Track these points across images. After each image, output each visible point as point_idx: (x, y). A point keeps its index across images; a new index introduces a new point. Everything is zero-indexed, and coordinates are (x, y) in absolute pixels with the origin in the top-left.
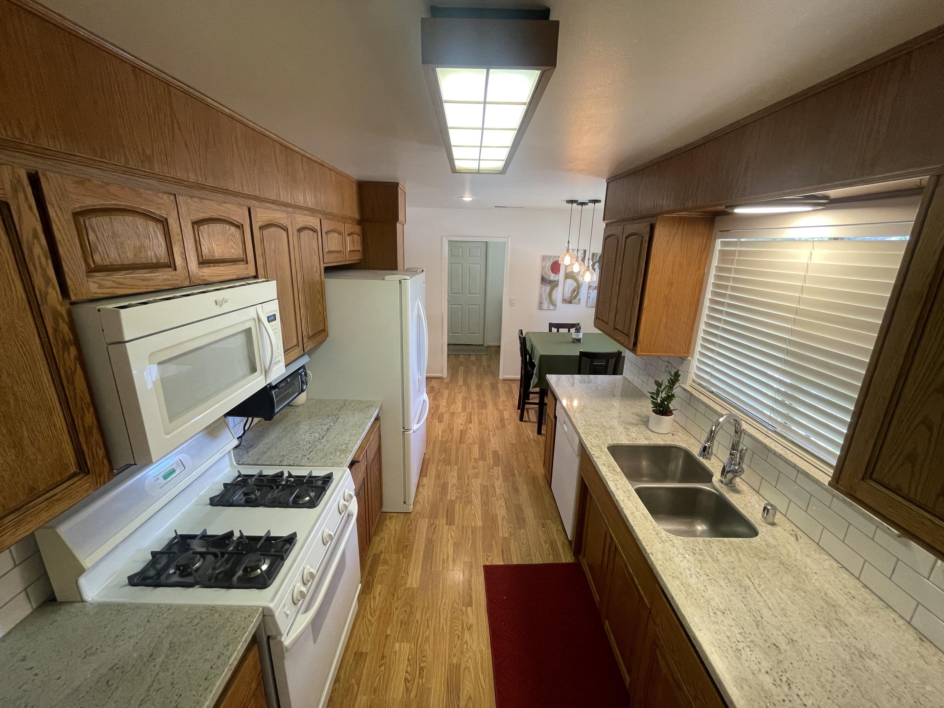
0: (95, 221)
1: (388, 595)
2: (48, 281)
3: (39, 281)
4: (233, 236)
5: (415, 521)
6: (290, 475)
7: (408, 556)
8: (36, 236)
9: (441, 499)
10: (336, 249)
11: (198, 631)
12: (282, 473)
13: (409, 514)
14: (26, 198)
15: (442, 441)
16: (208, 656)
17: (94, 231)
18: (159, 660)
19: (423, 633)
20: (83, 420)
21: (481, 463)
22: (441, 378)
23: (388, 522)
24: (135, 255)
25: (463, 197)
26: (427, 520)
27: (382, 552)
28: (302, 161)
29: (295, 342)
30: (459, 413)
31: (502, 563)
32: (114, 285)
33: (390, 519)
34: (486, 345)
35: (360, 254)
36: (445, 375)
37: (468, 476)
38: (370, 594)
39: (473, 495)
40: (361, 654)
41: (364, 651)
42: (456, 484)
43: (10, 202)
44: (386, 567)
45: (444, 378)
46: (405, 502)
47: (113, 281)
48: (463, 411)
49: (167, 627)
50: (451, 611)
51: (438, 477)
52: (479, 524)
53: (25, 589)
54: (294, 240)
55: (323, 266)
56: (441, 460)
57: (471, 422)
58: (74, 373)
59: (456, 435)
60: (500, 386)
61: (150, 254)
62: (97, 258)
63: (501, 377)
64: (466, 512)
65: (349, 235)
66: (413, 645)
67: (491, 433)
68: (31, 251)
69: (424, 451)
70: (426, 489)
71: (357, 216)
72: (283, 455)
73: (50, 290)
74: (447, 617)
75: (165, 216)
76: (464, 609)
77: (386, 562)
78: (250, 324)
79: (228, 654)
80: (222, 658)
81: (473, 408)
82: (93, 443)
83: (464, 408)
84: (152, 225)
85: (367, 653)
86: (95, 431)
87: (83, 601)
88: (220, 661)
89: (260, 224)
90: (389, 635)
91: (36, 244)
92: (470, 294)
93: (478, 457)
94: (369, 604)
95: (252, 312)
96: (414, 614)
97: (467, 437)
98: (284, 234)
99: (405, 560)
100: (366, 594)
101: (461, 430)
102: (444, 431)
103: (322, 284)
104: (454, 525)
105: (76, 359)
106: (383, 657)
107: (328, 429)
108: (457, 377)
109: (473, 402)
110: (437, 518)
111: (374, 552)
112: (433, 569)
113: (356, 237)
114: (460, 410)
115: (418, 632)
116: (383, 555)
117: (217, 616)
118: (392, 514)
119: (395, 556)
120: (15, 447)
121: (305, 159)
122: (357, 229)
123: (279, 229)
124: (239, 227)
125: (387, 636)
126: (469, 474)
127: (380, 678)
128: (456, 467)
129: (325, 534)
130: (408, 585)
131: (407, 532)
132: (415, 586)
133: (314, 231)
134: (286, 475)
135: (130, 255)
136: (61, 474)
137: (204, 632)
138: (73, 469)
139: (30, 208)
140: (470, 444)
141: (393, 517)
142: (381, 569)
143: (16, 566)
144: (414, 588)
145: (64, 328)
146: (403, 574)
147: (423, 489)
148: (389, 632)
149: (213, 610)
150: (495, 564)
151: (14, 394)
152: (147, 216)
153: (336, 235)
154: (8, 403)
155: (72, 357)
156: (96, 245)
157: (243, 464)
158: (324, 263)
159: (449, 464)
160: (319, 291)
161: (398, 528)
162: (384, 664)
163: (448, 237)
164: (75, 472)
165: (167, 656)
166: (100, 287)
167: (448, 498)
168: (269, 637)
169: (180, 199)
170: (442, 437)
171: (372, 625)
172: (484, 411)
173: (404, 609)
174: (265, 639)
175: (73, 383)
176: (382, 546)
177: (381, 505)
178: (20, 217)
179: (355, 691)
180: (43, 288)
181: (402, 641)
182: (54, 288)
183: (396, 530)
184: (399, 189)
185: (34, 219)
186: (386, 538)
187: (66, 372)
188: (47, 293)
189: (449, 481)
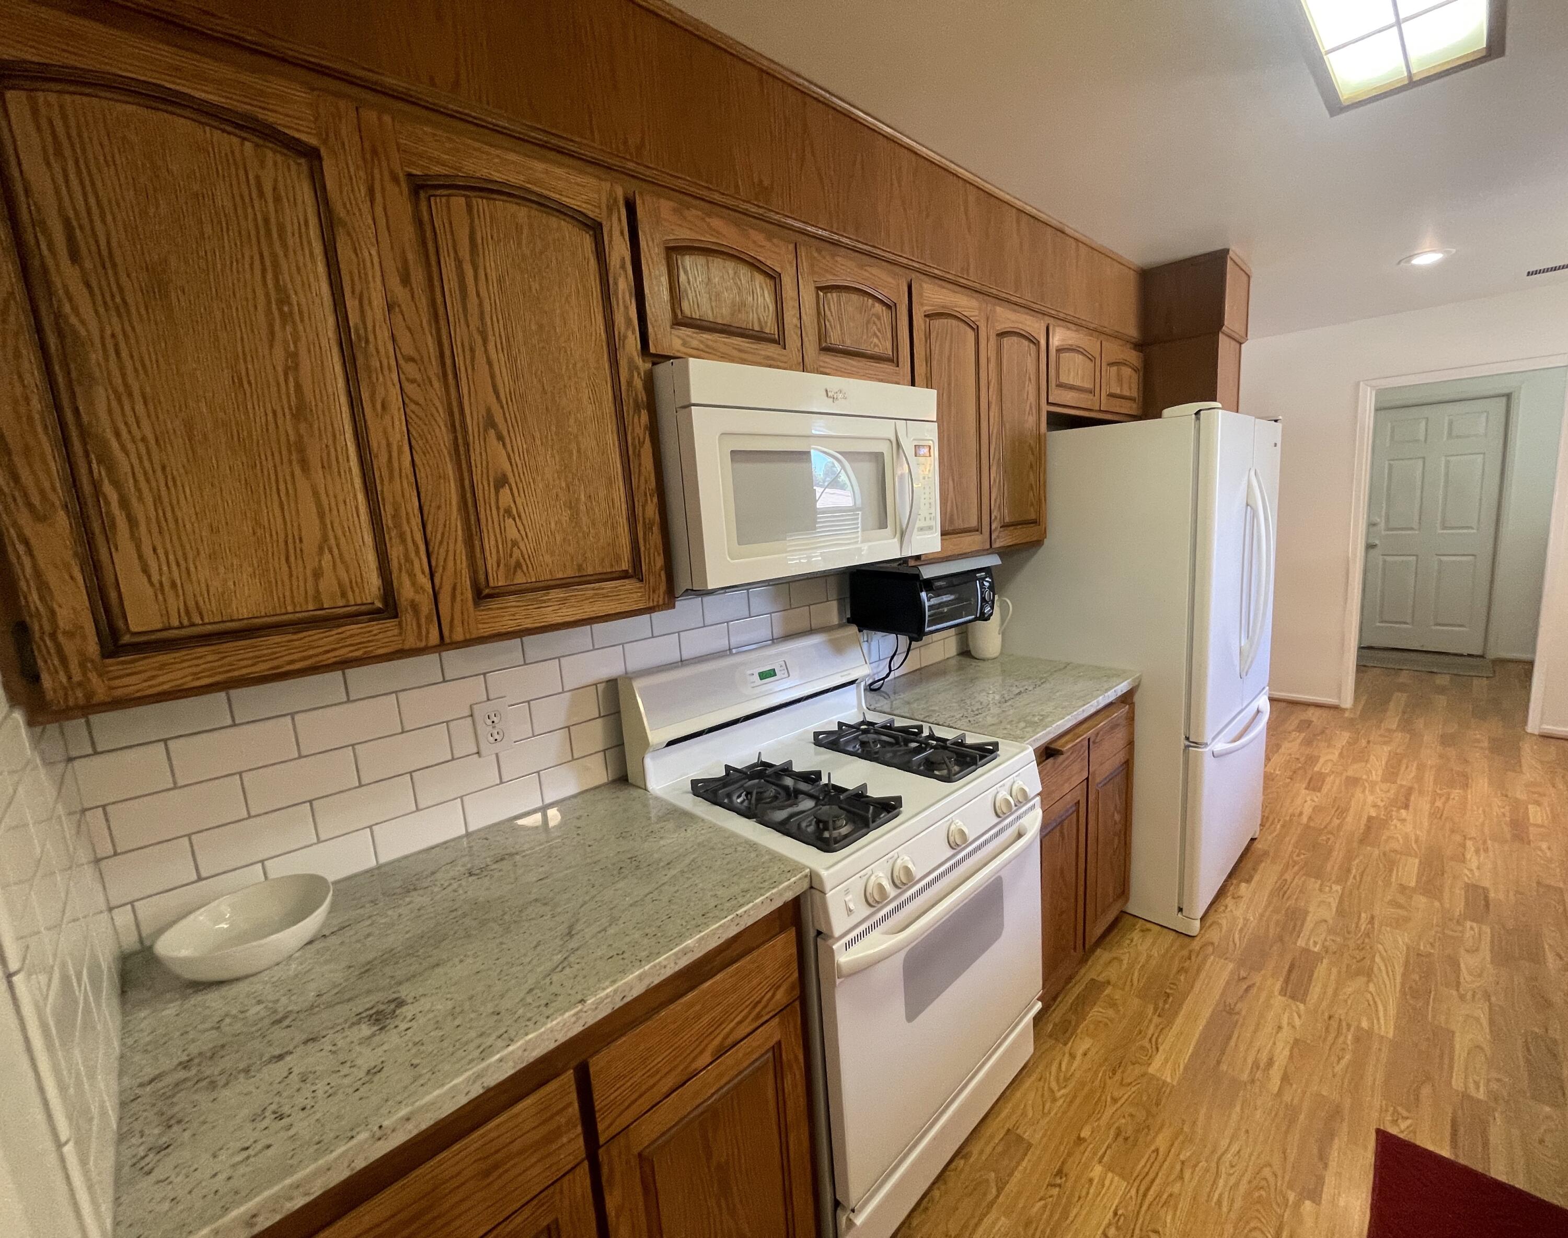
0: (688, 261)
1: (1101, 1065)
2: (629, 321)
3: (619, 319)
4: (879, 318)
5: (1200, 958)
6: (932, 736)
7: (1167, 1016)
8: (623, 267)
9: (1281, 939)
10: (1078, 383)
11: (725, 862)
12: (920, 728)
13: (1187, 940)
14: (620, 220)
15: (1307, 827)
16: (721, 892)
17: (686, 272)
18: (673, 872)
19: (1166, 1184)
20: (644, 510)
21: (1421, 901)
22: (1336, 708)
23: (1136, 935)
24: (733, 315)
25: (1411, 257)
26: (1231, 966)
27: (1109, 983)
28: (1018, 222)
29: (974, 523)
30: (1373, 784)
31: (1445, 1152)
32: (702, 347)
33: (1142, 931)
34: (1492, 657)
35: (1135, 406)
36: (1347, 701)
37: (1373, 918)
38: (1065, 1044)
39: (1378, 959)
40: (1020, 1139)
41: (1026, 1136)
42: (1331, 922)
43: (604, 223)
44: (1111, 1013)
45: (1344, 710)
46: (1180, 910)
47: (702, 342)
48: (1384, 780)
49: (699, 844)
50: (1250, 1182)
51: (1281, 890)
52: (1386, 1027)
53: (604, 751)
54: (988, 349)
55: (1045, 408)
56: (1295, 863)
57: (1406, 807)
58: (642, 444)
59: (1353, 823)
60: (1527, 749)
61: (753, 316)
62: (685, 305)
63: (1534, 725)
64: (1349, 990)
65: (1111, 364)
66: (1133, 1192)
67: (1469, 843)
68: (616, 284)
69: (1254, 831)
70: (1243, 905)
71: (1132, 331)
72: (934, 711)
73: (630, 333)
74: (1237, 1184)
75: (778, 270)
76: (1292, 1197)
77: (1113, 1004)
78: (883, 448)
79: (741, 901)
80: (733, 902)
81: (1419, 779)
82: (652, 543)
83: (1391, 774)
84: (759, 278)
85: (1030, 1146)
86: (656, 529)
87: (646, 789)
88: (728, 904)
89: (928, 308)
90: (1084, 1140)
91: (623, 275)
92: (1444, 528)
93: (1413, 884)
94: (1057, 1062)
95: (886, 430)
96: (1152, 1133)
97: (1387, 834)
98: (971, 335)
99: (1156, 1019)
100: (1056, 1039)
101: (1370, 819)
102: (1317, 809)
103: (1040, 440)
104: (1303, 1001)
105: (646, 427)
106: (1060, 1173)
107: (1020, 693)
108: (1385, 711)
109: (1421, 768)
110: (1260, 970)
111: (1092, 975)
112: (1224, 1067)
113: (1127, 372)
114: (1377, 775)
115: (1151, 1176)
116: (1110, 988)
117: (753, 855)
118: (1149, 925)
119: (1136, 1001)
120: (571, 508)
121: (1025, 218)
122: (1133, 357)
123: (962, 325)
124: (890, 307)
125: (1080, 1140)
126: (1377, 912)
127: (1045, 1206)
128: (1337, 888)
129: (953, 827)
130: (1151, 1070)
131: (1174, 970)
132: (1169, 1080)
133: (1035, 342)
134: (926, 733)
135: (725, 311)
136: (612, 566)
137: (730, 866)
138: (625, 565)
139: (622, 233)
140: (1395, 851)
141: (1149, 930)
142: (1097, 1012)
143: (600, 717)
144: (1164, 1082)
145: (638, 383)
146: (1146, 1043)
147: (1237, 904)
148: (1085, 1133)
149: (753, 846)
150: (1418, 1143)
151: (578, 444)
152: (756, 266)
153: (1079, 358)
154: (571, 454)
155: (643, 422)
156: (686, 291)
157: (874, 710)
158: (1048, 403)
159: (1318, 874)
160: (1031, 449)
161: (1155, 952)
162: (1060, 1186)
163: (1374, 383)
164: (626, 571)
165: (682, 872)
166: (684, 344)
167: (1301, 943)
168: (819, 933)
169: (802, 252)
170: (1310, 818)
171: (1054, 1100)
172: (1456, 793)
173: (1132, 1110)
174: (812, 934)
175: (639, 455)
176: (1112, 973)
177: (1123, 890)
178: (610, 242)
179: (990, 1197)
180: (623, 330)
181: (1110, 1168)
182: (633, 333)
183: (1149, 957)
184: (1229, 262)
185: (623, 246)
186: (1125, 962)
187: (633, 439)
188: (625, 337)
189: (1311, 909)
